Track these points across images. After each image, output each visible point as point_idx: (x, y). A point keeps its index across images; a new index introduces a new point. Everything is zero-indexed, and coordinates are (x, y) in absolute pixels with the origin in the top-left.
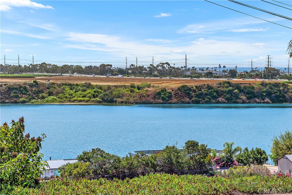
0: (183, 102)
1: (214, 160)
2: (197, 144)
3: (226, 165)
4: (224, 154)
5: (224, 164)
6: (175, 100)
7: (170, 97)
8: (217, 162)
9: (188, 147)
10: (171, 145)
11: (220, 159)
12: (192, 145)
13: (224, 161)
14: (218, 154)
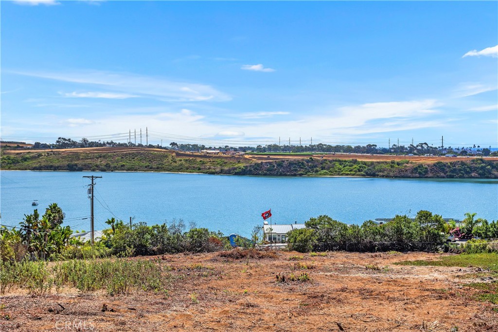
0: (438, 177)
1: (453, 231)
2: (430, 215)
3: (467, 237)
4: (464, 225)
5: (464, 236)
6: (430, 175)
7: (426, 172)
8: (457, 233)
9: (420, 218)
10: (402, 215)
11: (460, 230)
12: (425, 216)
13: (463, 232)
14: (457, 225)
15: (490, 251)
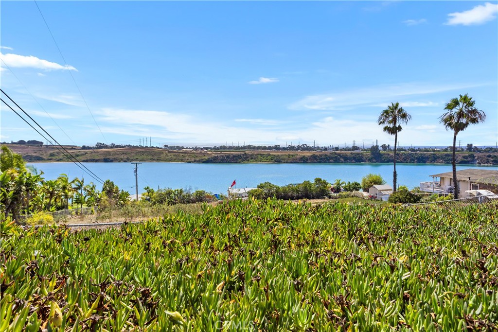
0: (313, 162)
1: (330, 188)
2: (321, 180)
4: (335, 186)
5: (336, 191)
6: (309, 161)
7: (307, 160)
8: (332, 190)
9: (316, 182)
10: (307, 180)
12: (318, 180)
13: (335, 189)
14: (332, 186)
15: (353, 197)
